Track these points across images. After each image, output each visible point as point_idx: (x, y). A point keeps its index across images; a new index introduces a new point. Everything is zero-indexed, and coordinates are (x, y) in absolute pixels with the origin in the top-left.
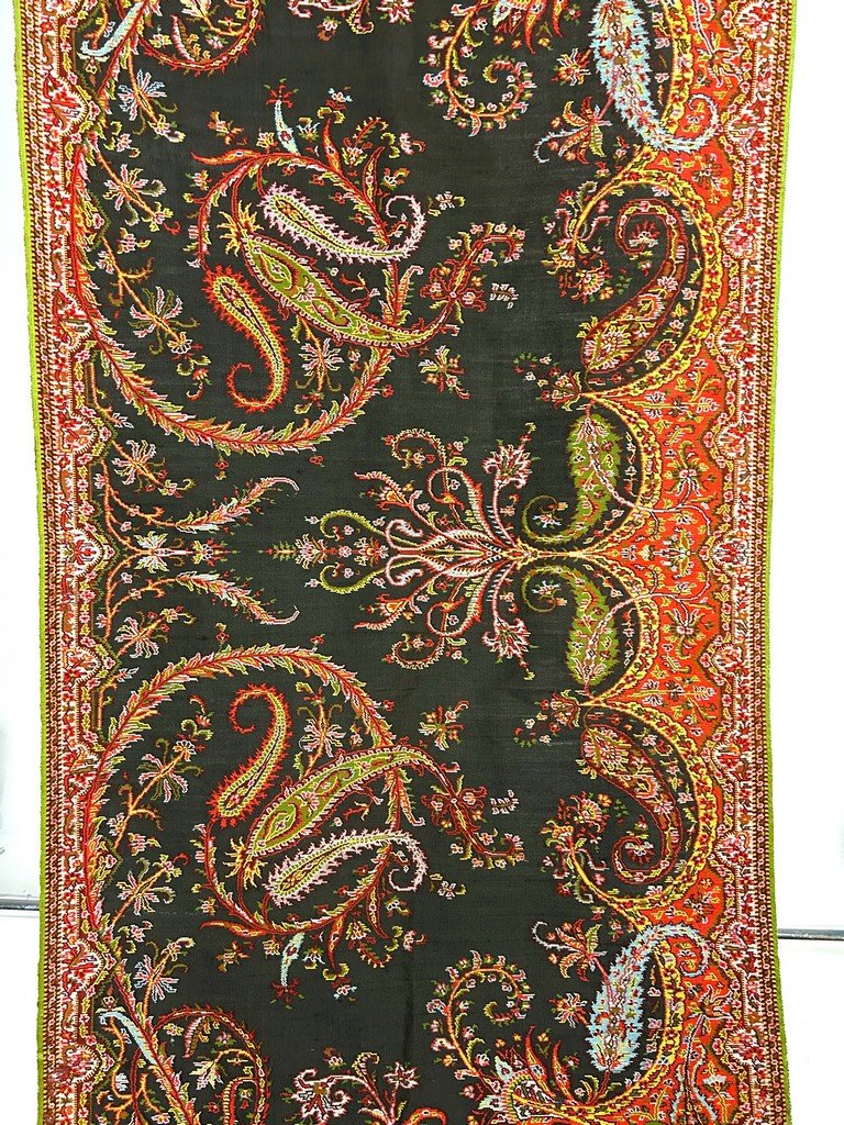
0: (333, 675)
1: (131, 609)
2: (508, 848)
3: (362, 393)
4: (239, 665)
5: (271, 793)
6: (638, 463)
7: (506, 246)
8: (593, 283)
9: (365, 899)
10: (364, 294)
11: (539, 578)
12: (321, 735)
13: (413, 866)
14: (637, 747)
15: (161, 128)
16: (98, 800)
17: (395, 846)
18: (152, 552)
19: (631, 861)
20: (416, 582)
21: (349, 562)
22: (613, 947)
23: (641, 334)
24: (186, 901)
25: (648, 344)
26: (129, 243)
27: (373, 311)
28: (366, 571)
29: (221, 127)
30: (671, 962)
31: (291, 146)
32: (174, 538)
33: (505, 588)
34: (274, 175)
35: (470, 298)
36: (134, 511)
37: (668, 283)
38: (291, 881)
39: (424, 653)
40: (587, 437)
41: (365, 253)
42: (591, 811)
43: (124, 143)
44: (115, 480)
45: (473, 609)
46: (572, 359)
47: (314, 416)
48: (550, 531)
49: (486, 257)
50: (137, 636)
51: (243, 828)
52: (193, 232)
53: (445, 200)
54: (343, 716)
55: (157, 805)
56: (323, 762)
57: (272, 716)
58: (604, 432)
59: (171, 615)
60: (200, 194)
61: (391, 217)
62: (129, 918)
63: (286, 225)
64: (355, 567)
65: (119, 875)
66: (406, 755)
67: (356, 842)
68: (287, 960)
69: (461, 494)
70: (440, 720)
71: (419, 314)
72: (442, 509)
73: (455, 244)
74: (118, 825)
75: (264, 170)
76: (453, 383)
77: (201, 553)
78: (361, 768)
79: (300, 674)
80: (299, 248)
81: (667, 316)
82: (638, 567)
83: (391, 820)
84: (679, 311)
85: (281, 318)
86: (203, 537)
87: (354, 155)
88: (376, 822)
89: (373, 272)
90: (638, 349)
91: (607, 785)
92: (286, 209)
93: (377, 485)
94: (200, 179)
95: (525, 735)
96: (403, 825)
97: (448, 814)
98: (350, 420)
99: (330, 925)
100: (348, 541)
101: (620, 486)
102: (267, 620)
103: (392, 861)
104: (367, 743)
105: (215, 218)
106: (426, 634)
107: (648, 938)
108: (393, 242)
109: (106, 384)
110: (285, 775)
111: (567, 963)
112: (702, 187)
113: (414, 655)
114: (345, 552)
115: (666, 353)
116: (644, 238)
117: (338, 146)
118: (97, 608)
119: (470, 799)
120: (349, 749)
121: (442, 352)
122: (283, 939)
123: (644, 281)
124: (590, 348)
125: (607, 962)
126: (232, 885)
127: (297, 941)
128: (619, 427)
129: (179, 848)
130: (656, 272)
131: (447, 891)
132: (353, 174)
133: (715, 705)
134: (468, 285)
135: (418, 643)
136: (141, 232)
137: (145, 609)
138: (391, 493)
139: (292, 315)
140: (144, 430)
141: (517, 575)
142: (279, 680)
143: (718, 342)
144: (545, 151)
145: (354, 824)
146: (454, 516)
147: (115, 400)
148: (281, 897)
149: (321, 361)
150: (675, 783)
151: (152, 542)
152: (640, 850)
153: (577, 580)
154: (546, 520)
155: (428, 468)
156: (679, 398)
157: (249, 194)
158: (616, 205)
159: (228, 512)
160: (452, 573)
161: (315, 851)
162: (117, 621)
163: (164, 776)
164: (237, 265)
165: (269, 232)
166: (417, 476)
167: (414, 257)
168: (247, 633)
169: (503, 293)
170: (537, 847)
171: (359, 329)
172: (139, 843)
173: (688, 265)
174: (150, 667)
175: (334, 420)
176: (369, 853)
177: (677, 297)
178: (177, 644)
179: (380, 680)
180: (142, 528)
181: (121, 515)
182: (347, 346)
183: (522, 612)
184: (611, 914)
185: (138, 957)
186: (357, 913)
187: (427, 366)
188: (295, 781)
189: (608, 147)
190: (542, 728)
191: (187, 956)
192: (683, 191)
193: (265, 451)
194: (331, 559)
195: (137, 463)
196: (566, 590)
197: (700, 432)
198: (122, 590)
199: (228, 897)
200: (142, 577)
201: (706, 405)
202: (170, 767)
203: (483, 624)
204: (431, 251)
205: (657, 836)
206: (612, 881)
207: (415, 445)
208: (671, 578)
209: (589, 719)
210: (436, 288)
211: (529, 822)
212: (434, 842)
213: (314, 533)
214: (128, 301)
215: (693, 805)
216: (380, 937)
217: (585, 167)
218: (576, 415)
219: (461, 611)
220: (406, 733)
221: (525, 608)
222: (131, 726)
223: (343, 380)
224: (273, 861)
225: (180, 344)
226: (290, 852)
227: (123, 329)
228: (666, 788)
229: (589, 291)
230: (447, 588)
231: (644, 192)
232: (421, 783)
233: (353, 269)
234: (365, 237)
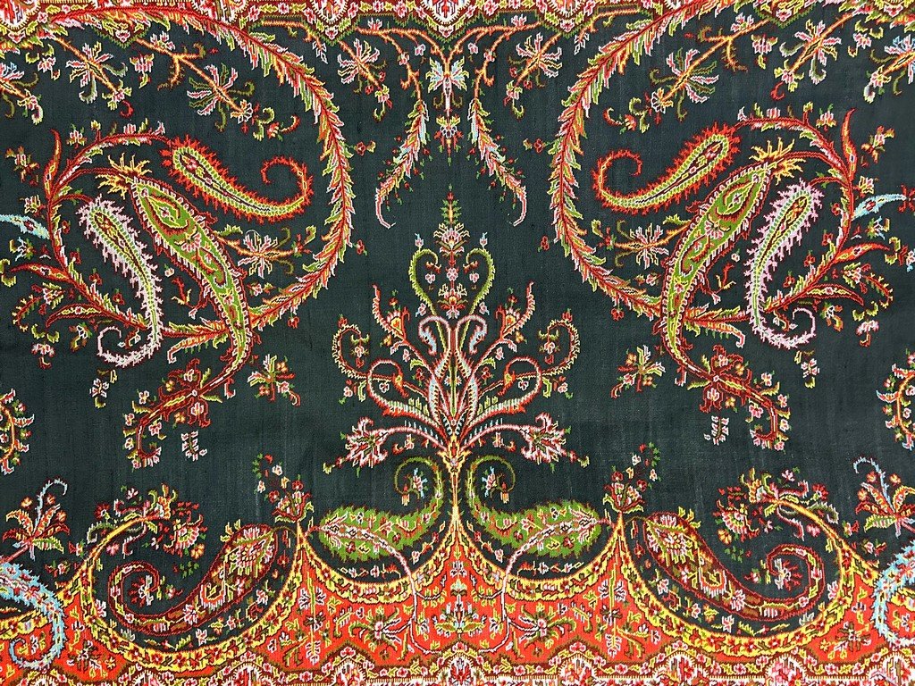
0: (325, 265)
1: (388, 55)
2: (146, 452)
3: (614, 288)
4: (332, 167)
5: (199, 202)
6: (552, 575)
7: (767, 431)
8: (735, 522)
9: (87, 302)
10: (715, 288)
11: (429, 475)
12: (261, 253)
13: (124, 352)
14: (255, 584)
15: (878, 78)
16: (188, 21)
17: (145, 332)
18: (447, 76)
19: (134, 581)
20: (423, 348)
21: (441, 279)
22: (41, 568)
23: (685, 575)
24: (81, 115)
25: (675, 581)
26: (762, 46)
27: (698, 297)
28: (433, 296)
29: (879, 139)
30: (24, 628)
31: (860, 211)
32: (462, 98)
33: (419, 439)
34: (831, 194)
35: (713, 395)
36: (489, 56)
37: (739, 601)
38: (105, 224)
39: (349, 358)
40: (577, 521)
41: (756, 288)
42: (187, 537)
43: (863, 41)
44: (520, 36)
45: (396, 407)
46: (657, 502)
47: (590, 240)
48: (478, 485)
49: (755, 411)
50: (360, 62)
51: (162, 173)
52: (774, 113)
53: (811, 368)
54: (282, 276)
55: (184, 84)
56: (233, 256)
57: (280, 201)
58: (583, 539)
59: (383, 95)
60: (812, 119)
61: (794, 313)
62: (63, 55)
63: (782, 207)
64: (437, 284)
65: (109, 44)
66: (242, 342)
67: (149, 291)
68: (19, 221)
69: (514, 392)
70: (280, 377)
71: (697, 345)
72: (498, 372)
73: (767, 379)
74: (162, 43)
75: (836, 185)
76: (627, 381)
77: (448, 125)
78: (227, 295)
79: (323, 230)
80: (758, 221)
81: (704, 600)
82: (443, 579)
83: (173, 328)
84: (710, 613)
85: (688, 204)
86: (464, 127)
87: (854, 274)
88: (170, 312)
89: (737, 297)
90: (669, 571)
91: (214, 554)
92: (798, 208)
93: (521, 306)
94: (827, 119)
95: (266, 466)
96: (168, 340)
97: (182, 387)
98: (587, 276)
99: (59, 266)
100: (463, 278)
101: (528, 558)
102: (380, 196)
103: (129, 329)
104: (253, 301)
105: (788, 135)
106: (369, 359)
107: (49, 603)
108: (768, 316)
109: (618, 27)
110: (217, 216)
111: (22, 517)
112: (838, 632)
113: (347, 347)
114: (452, 274)
115: (666, 600)
116: (784, 575)
117: (862, 258)
118: (389, 19)
119: (197, 410)
120: (246, 282)
121: (659, 369)
122: (42, 217)
123: (739, 576)
124: (668, 521)
125: (23, 561)
126: (100, 163)
127: (40, 231)
128: (589, 554)
129: (139, 106)
130: (749, 588)
131: (99, 388)
132: (834, 274)
133: (301, 659)
134: (727, 393)
135: (360, 351)
136: (774, 59)
137: (389, 69)
138: (513, 320)
139: (691, 216)
140: (573, 66)
141: (432, 452)
142: (318, 207)
143: (681, 653)
144: (866, 469)
145: (168, 289)
146: (491, 386)
147: (602, 35)
148: (88, 214)
149: (646, 245)
150: (218, 625)
151: (458, 75)
152: (144, 591)
153: (429, 515)
154: (490, 481)
155: (540, 357)
156: (620, 616)
157: (812, 170)
158: (816, 544)
159: (488, 147)
160: (433, 385)
161: (138, 248)
162: (375, 41)
163: (214, 91)
164: (741, 159)
165: (775, 190)
166: (531, 346)
167: (753, 338)
168: (366, 173)
169: (719, 430)
170: (148, 482)
171: (680, 284)
172: (143, 65)
173: (758, 621)
174: (328, 75)
175: (586, 261)
176: (137, 305)
177: (724, 610)
178: (353, 103)
179: (319, 313)
180: (472, 65)
181: (485, 43)
182: (662, 272)
183: (394, 459)
184: (74, 563)
185: (21, 64)
186: (72, 294)
187: (644, 353)
188: (213, 226)
189: (875, 534)
190: (273, 483)
191: (23, 117)
192: (833, 613)
193: (553, 190)
194: (444, 260)
195: (539, 58)
196: (418, 505)
197: (585, 639)
198: (408, 45)
199: (86, 158)
200: (422, 66)
201: (614, 644)
202: (224, 96)
203: (381, 418)
204: (760, 355)
205: (158, 609)
206: (108, 560)
207: (564, 343)
208: (433, 614)
209: (283, 533)
210: (723, 361)
211: (174, 472)
212: (152, 373)
213: (470, 243)
214: (703, 47)
215: (194, 645)
216: (46, 319)
217: (854, 511)
218: (599, 508)
219: (394, 395)
220: (265, 341)
221: (398, 461)
222: (265, 57)
223: (627, 268)
224: (127, 205)
225: (661, 101)
226: (137, 223)
227: (675, 42)
228: (211, 616)
229: (726, 518)
230: (420, 383)
231: (831, 573)
232: (213, 358)
233: (739, 277)
234: (771, 287)
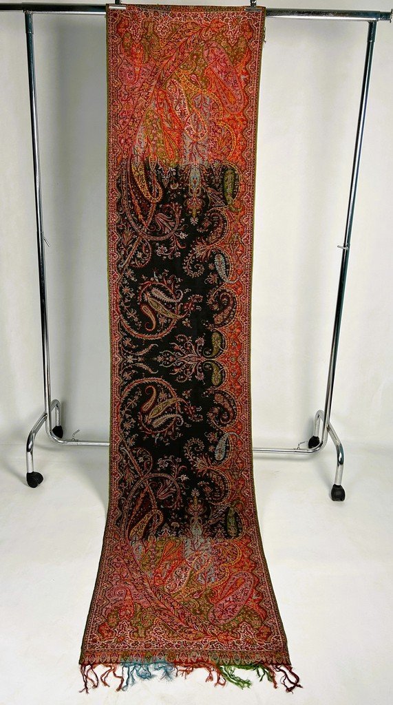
0: (165, 383)
1: (126, 370)
2: (200, 418)
3: (171, 328)
4: (147, 381)
5: (153, 406)
6: (225, 342)
7: (198, 299)
8: (216, 307)
9: (171, 427)
10: (171, 308)
11: (206, 364)
12: (162, 395)
13: (181, 421)
14: (225, 398)
15: (133, 279)
16: (120, 407)
17: (177, 417)
18: (130, 359)
19: (224, 420)
20: (181, 365)
21: (168, 361)
22: (220, 436)
23: (225, 317)
24: (136, 427)
25: (226, 319)
26: (127, 301)
27: (173, 311)
28: (171, 363)
29: (144, 277)
30: (231, 439)
31: (157, 280)
32: (134, 357)
33: (200, 366)
34: (154, 286)
35: (192, 309)
36: (127, 351)
37: (230, 308)
38: (157, 423)
39: (184, 379)
40: (215, 336)
41: (172, 301)
42: (216, 410)
43: (126, 282)
44: (123, 345)
45: (193, 370)
46: (212, 321)
47: (161, 332)
48: (208, 355)
49: (195, 301)
50: (126, 375)
51: (147, 413)
52: (138, 298)
53: (187, 290)
54: (167, 392)
55: (131, 408)
56: (163, 400)
57: (153, 391)
58: (218, 335)
59: (134, 371)
60: (139, 290)
61: (177, 294)
62: (125, 430)
63: (156, 295)
64: (169, 362)
65: (123, 422)
66: (179, 400)
67: (169, 416)
68: (156, 438)
69: (191, 347)
70: (186, 393)
71: (182, 312)
72: (187, 350)
73: (189, 299)
74: (123, 412)
75: (152, 285)
76: (189, 325)
77: (140, 359)
78: (171, 402)
79: (159, 383)
80: (159, 300)
81: (230, 314)
82: (225, 362)
83: (177, 412)
84: (232, 313)
85: (155, 313)
86: (140, 356)
87: (169, 281)
88: (174, 412)
89: (173, 304)
90: (225, 320)
91: (219, 405)
92: (156, 292)
93: (174, 345)
94: (140, 288)
95: (203, 395)
96: (179, 413)
97: (188, 411)
98: (168, 333)
99: (164, 432)
100: (168, 357)
101: (221, 346)
102: (152, 373)
103: (177, 420)
104: (172, 397)
105: (143, 295)
106: (184, 375)
107: (227, 435)
108: (177, 299)
109: (122, 327)
110: (156, 403)
111: (211, 440)
112: (236, 289)
113: (181, 380)
114: (167, 359)
115: (230, 321)
116: (225, 299)
117: (166, 280)
118: (120, 370)
119: (192, 408)
120: (168, 398)
121: (187, 319)
122: (156, 434)
123: (225, 307)
124: (215, 319)
125: (219, 439)
126: (146, 424)
127: (158, 435)
128: (221, 335)
129: (135, 416)
130: (228, 305)
131: (188, 426)
132: (169, 285)
133: (240, 389)
134: (192, 306)
135: (182, 377)
136: (129, 298)
137: (128, 370)
138: (177, 347)
139: (157, 312)
140: (129, 336)
141: (202, 363)
142: (154, 384)
143: (240, 318)
144: (206, 281)
145: (169, 412)
146: (189, 352)
147: (123, 330)
148: (155, 426)
149: (163, 321)
150: (232, 404)
151: (130, 357)
152: (225, 418)
153: (214, 365)
154: (207, 353)
155: (184, 342)
156: (232, 330)
157: (149, 290)
158: (220, 293)
159: (144, 352)
160: (189, 363)
161: (161, 418)
162: (123, 373)
163: (132, 403)
164: (147, 303)
165: (153, 296)
166: (181, 344)
167: (181, 301)
168: (148, 375)
169: (199, 308)
170: (206, 417)
171: (170, 315)
172: (128, 416)
173: (234, 304)
174: (129, 382)
175: (165, 333)
176: (172, 418)
177: (232, 310)
178: (135, 377)
179: (174, 385)
180: (128, 354)
181: (124, 352)
182: (168, 318)
183: (203, 371)
184: (220, 430)
185: (127, 438)
186: (170, 429)
187: (184, 322)
188: (158, 404)
189: (218, 281)
190: (206, 394)
191: (137, 438)
192: (233, 291)
193: (152, 339)
194: (164, 360)
195: (127, 342)
196: (211, 367)
197: (236, 338)
198: (124, 366)
199: (145, 426)
200: (128, 364)
201: (238, 331)
202: (133, 401)
203: (195, 373)
204: (184, 300)
205: (229, 415)
206: (220, 423)
207: (181, 337)
208: (231, 364)
209: (216, 392)
210: (185, 307)
211: (204, 413)
212: (185, 416)
213: (161, 355)
214: (126, 311)
215: (236, 409)
216: (174, 435)
217: (214, 286)
218: (213, 332)
219: (191, 371)
220: (180, 395)
221: (204, 370)
222: (126, 393)
223: (167, 325)
224: (154, 419)
225: (136, 319)
226: (157, 418)
227: (125, 317)
228: (231, 406)
229: (215, 309)
230: (188, 366)
231: (225, 291)
232: (182, 405)
233: (169, 303)
234: (171, 297)
